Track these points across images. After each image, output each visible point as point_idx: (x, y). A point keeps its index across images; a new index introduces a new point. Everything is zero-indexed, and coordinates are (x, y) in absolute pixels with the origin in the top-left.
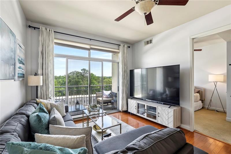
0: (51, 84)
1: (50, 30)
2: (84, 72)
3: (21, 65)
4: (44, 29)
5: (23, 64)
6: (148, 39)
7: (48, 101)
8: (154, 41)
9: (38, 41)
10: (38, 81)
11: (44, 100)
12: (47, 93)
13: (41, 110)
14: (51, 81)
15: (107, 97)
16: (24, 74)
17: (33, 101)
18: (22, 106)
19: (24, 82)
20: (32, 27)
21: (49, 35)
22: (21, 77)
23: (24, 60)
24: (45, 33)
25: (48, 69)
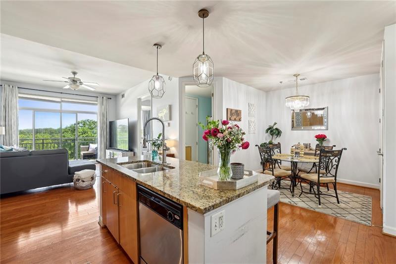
1: (13, 87)
4: (6, 86)
8: (126, 96)
11: (6, 147)
15: (92, 150)
21: (12, 91)
24: (8, 90)
25: (11, 120)
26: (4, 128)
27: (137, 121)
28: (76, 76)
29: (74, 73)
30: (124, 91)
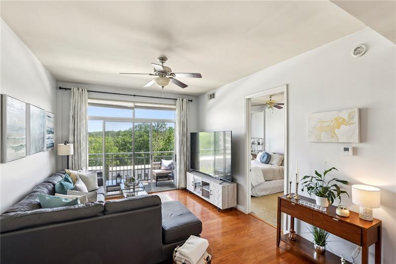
0: (84, 152)
1: (82, 90)
2: (158, 126)
3: (51, 135)
4: (75, 89)
5: (53, 133)
6: (211, 93)
7: (78, 172)
8: (216, 96)
9: (70, 104)
10: (69, 150)
11: (74, 171)
12: (80, 163)
13: (66, 180)
14: (84, 149)
15: (166, 168)
16: (53, 144)
17: (62, 172)
18: (51, 176)
19: (53, 152)
20: (63, 88)
21: (81, 95)
22: (50, 147)
23: (53, 130)
24: (77, 95)
25: (80, 135)
26: (72, 145)
27: (246, 135)
28: (165, 64)
29: (163, 59)
30: (215, 88)
